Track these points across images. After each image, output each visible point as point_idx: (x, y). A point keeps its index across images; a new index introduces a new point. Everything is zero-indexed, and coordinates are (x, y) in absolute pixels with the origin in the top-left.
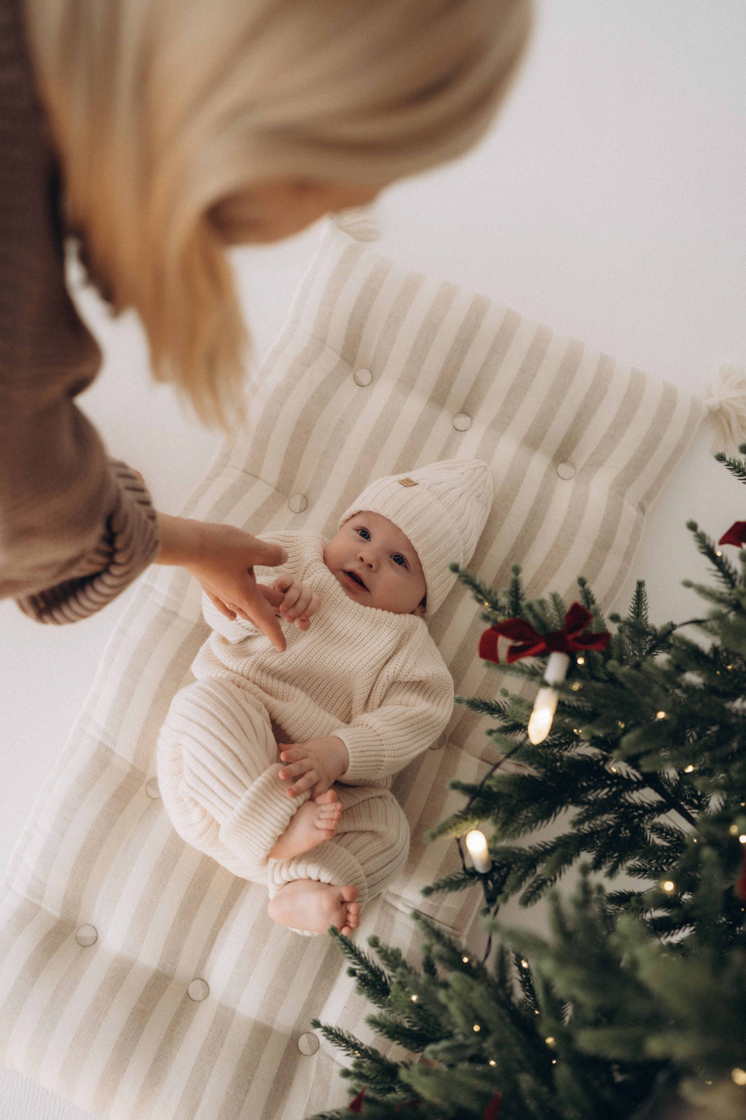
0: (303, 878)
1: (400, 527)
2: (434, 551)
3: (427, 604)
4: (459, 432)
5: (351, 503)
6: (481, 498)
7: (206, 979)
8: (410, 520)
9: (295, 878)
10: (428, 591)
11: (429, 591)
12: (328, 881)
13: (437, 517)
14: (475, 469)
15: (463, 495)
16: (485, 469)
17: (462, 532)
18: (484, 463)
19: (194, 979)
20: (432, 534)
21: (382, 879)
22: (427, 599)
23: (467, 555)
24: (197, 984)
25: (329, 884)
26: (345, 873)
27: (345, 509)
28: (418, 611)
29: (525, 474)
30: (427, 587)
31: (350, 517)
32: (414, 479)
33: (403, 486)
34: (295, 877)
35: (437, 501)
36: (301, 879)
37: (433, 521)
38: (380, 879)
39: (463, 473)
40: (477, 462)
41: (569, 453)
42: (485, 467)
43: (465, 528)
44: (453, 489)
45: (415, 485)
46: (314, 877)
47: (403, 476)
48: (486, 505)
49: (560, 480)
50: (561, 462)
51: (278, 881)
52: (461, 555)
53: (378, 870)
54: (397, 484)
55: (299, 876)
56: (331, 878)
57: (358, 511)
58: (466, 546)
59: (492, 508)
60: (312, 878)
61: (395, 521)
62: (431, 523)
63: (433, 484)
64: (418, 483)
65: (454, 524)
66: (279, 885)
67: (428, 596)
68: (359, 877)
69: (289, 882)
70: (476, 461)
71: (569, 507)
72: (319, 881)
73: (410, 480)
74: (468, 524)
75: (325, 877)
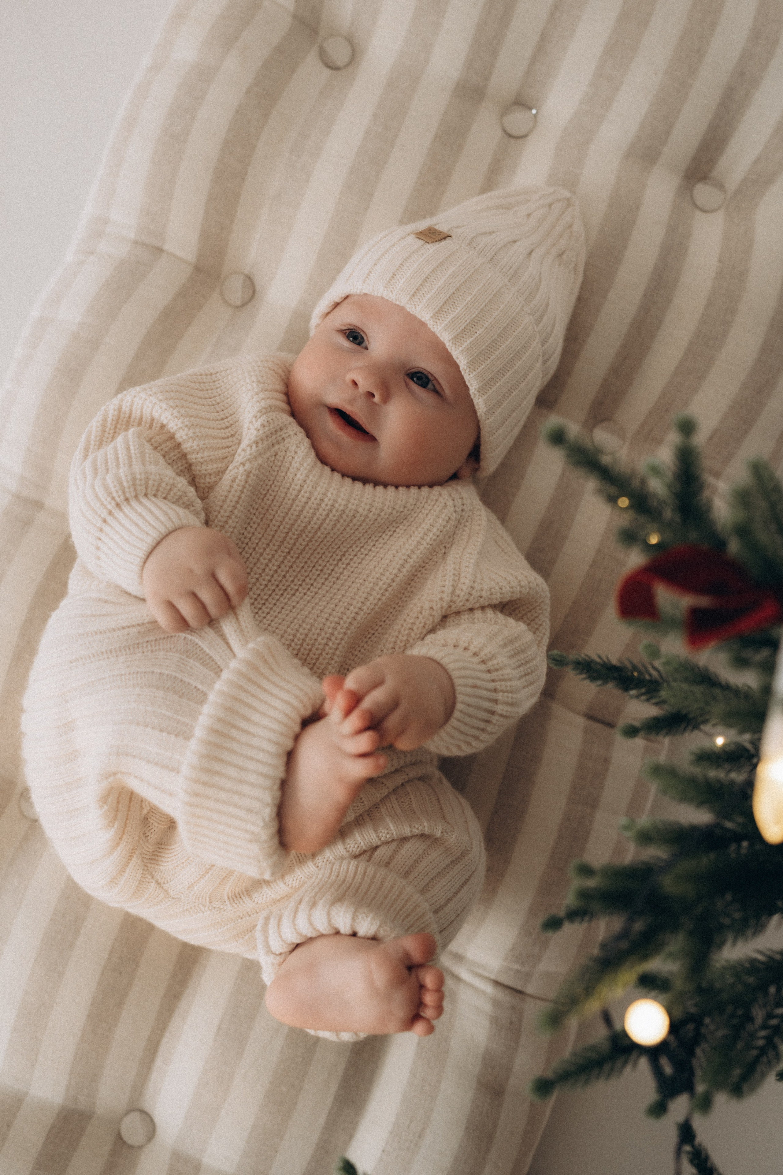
0: (324, 933)
1: (423, 320)
2: (489, 360)
3: (482, 457)
4: (513, 141)
5: (329, 283)
6: (565, 257)
7: (147, 1109)
8: (442, 303)
9: (310, 935)
10: (482, 435)
11: (483, 433)
12: (371, 932)
13: (492, 295)
14: (551, 205)
15: (533, 255)
16: (569, 204)
17: (538, 321)
18: (565, 193)
19: (129, 1111)
20: (484, 328)
21: (458, 916)
22: (482, 448)
23: (548, 363)
24: (135, 1116)
25: (374, 938)
26: (398, 912)
27: (320, 294)
28: (466, 472)
29: (638, 208)
30: (481, 426)
31: (331, 308)
32: (443, 228)
33: (422, 242)
34: (309, 933)
35: (489, 266)
36: (322, 936)
37: (484, 304)
38: (454, 916)
39: (529, 215)
40: (554, 192)
41: (712, 162)
42: (568, 199)
43: (544, 313)
44: (515, 242)
45: (445, 238)
46: (345, 928)
47: (423, 225)
48: (575, 269)
49: (698, 214)
50: (699, 181)
51: (277, 946)
52: (539, 364)
53: (450, 900)
54: (411, 239)
55: (315, 929)
56: (378, 924)
57: (343, 296)
58: (545, 347)
59: (585, 274)
60: (342, 931)
61: (413, 309)
62: (481, 307)
63: (480, 234)
64: (451, 234)
65: (523, 307)
66: (281, 954)
67: (482, 442)
68: (423, 915)
69: (298, 946)
70: (552, 189)
71: (720, 261)
72: (354, 934)
73: (435, 230)
74: (547, 305)
75: (366, 924)
